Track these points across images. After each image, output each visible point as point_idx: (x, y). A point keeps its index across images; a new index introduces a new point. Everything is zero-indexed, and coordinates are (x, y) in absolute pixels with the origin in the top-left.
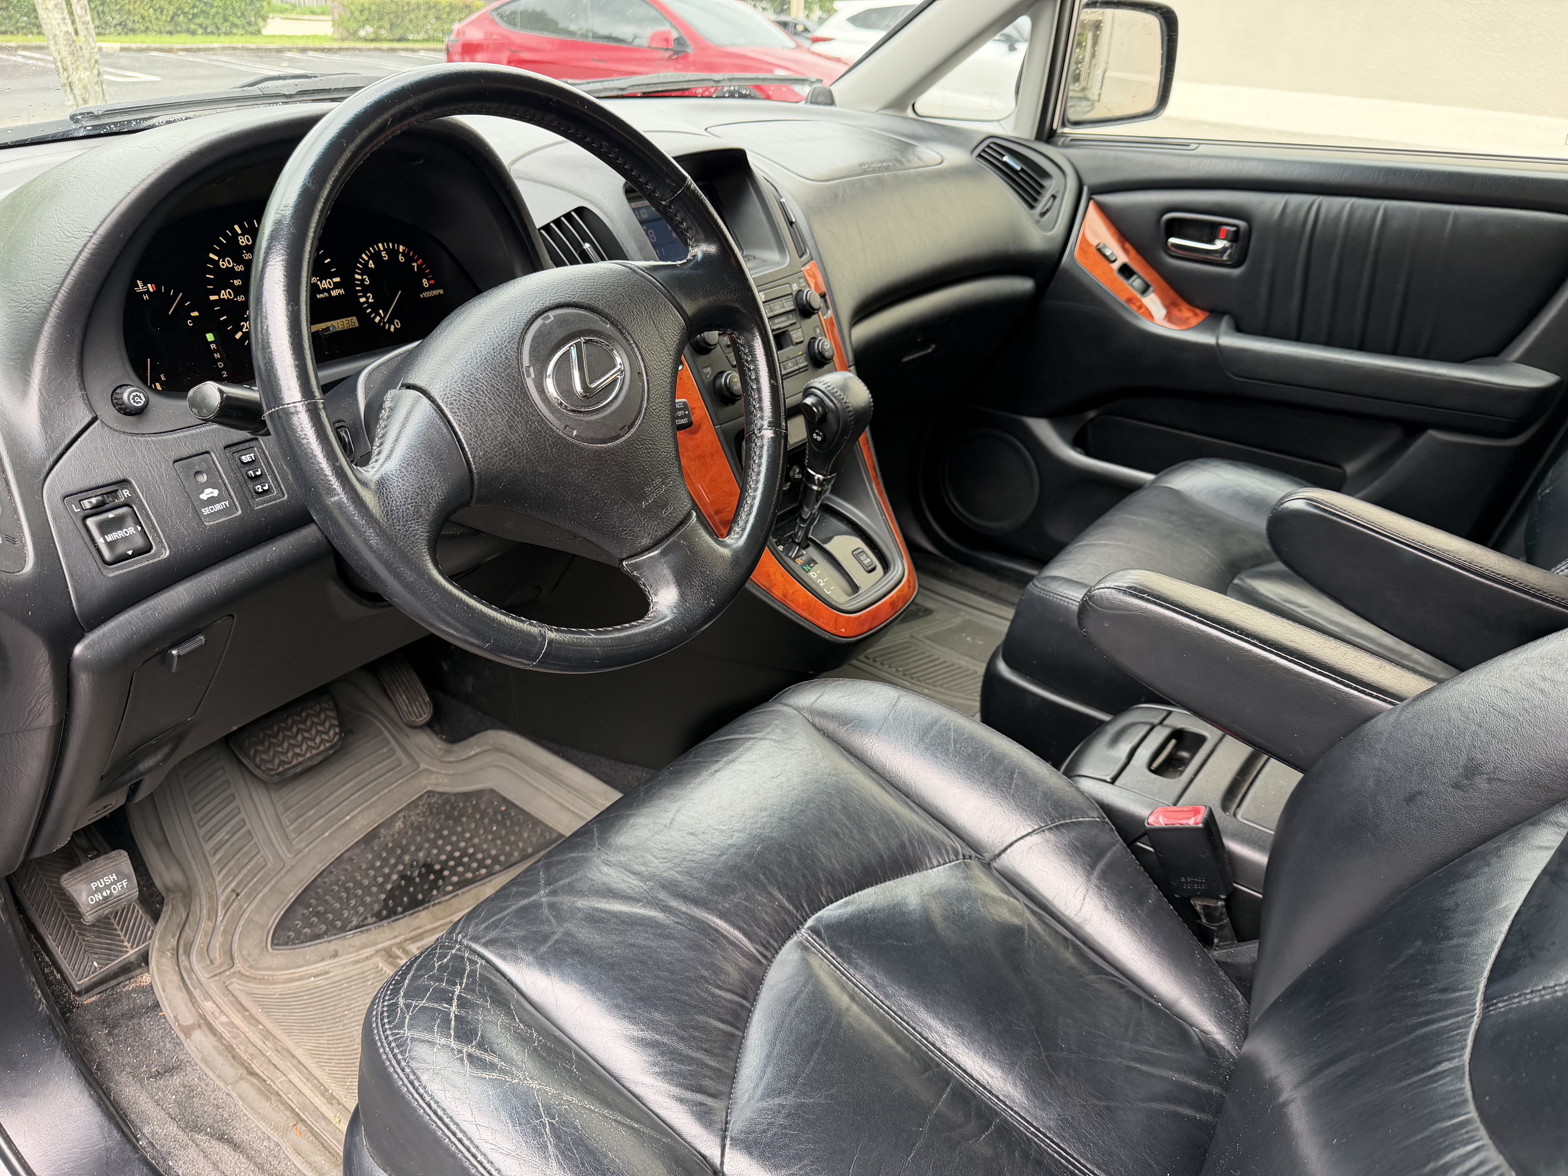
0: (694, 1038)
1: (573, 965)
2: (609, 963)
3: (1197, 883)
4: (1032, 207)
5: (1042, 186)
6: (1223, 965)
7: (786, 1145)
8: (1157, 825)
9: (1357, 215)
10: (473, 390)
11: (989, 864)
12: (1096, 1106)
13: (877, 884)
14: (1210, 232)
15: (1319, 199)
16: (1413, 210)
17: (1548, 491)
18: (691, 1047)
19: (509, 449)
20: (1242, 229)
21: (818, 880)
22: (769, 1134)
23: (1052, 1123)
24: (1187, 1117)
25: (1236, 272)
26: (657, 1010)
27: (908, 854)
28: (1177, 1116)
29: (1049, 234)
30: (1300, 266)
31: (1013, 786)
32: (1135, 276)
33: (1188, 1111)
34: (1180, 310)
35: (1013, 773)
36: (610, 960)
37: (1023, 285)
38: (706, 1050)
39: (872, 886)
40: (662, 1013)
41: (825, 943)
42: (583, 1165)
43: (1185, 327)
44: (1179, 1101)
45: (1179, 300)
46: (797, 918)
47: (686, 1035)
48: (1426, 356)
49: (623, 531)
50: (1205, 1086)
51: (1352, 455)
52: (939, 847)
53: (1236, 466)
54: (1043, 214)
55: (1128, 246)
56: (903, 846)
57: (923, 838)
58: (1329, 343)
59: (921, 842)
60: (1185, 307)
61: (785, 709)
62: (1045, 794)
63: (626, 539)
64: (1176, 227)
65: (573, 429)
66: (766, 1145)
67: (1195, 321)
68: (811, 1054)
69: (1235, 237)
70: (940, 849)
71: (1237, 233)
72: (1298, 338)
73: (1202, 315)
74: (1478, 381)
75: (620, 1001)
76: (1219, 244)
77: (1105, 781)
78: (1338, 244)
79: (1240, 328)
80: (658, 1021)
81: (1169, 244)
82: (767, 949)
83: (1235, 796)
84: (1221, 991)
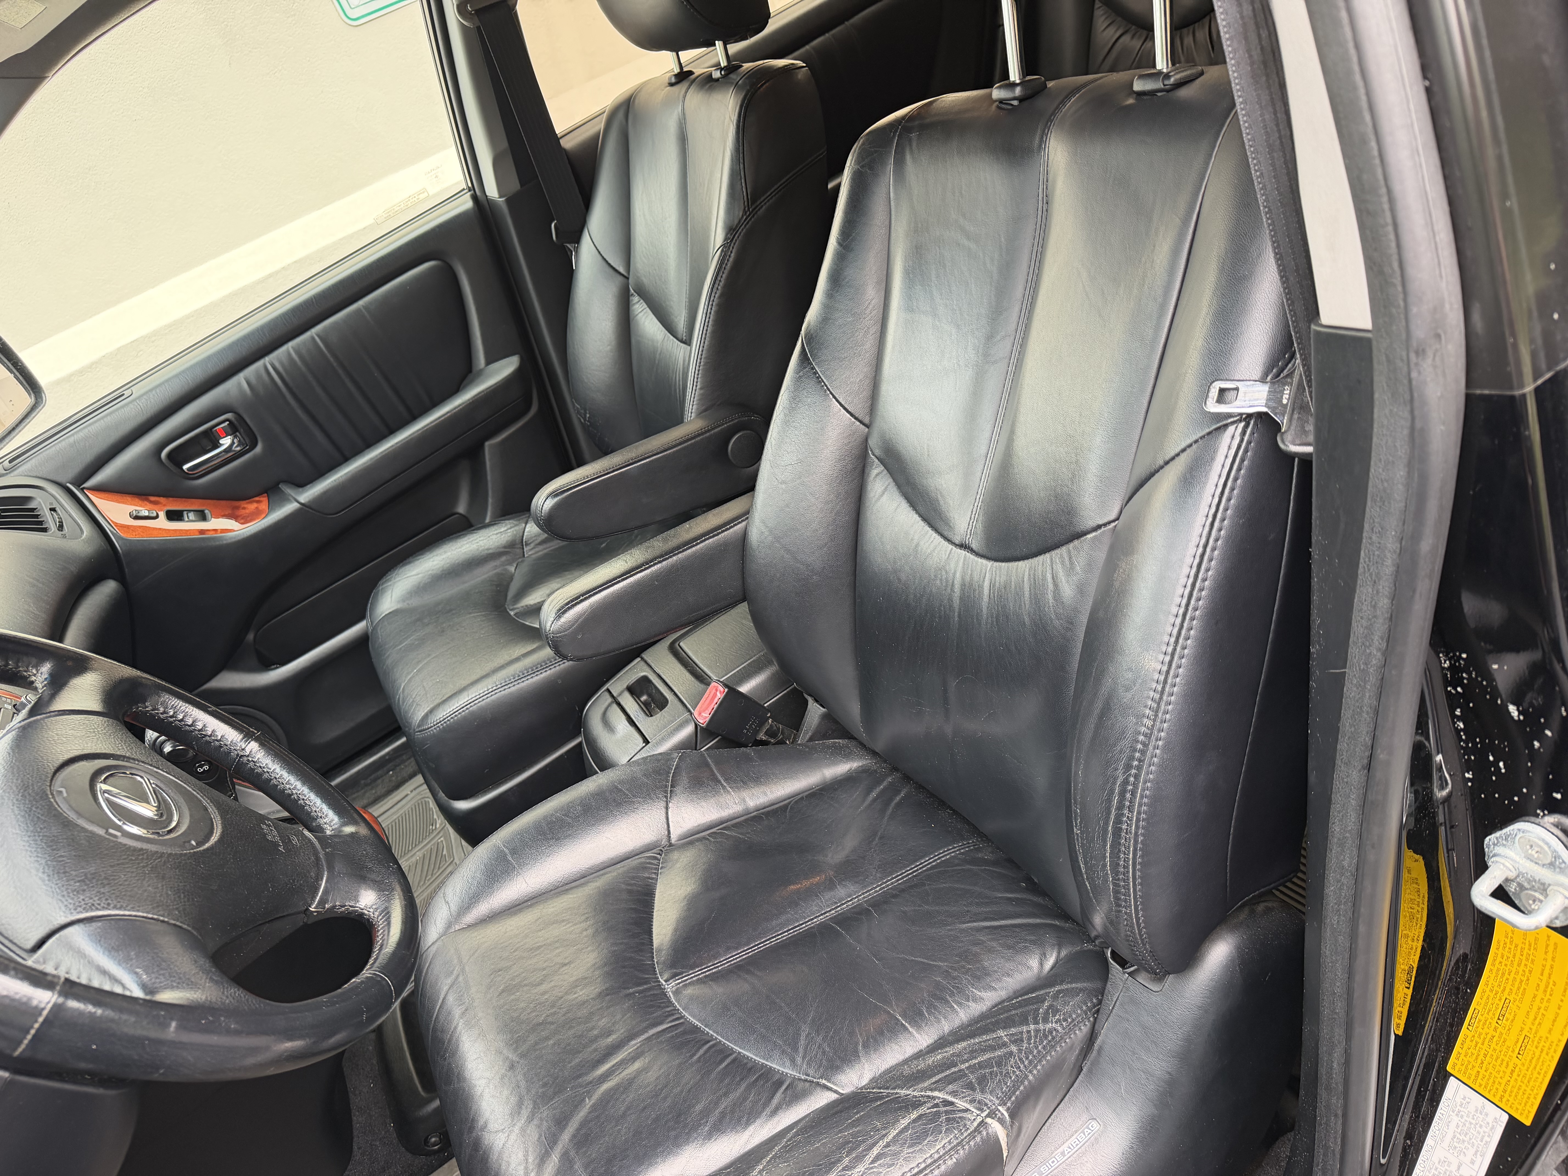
0: (729, 1085)
1: (621, 1167)
2: (634, 1135)
3: (752, 724)
4: (45, 530)
5: (33, 510)
6: (811, 739)
7: (840, 1039)
8: (708, 719)
9: (304, 352)
10: (105, 882)
11: (671, 845)
12: (877, 844)
13: (652, 922)
14: (210, 440)
15: (267, 360)
16: (336, 323)
17: (588, 415)
18: (735, 1089)
19: (183, 893)
20: (233, 419)
21: (631, 958)
22: (827, 1049)
23: (878, 875)
24: (900, 800)
25: (259, 449)
26: (694, 1106)
27: (638, 891)
28: (899, 805)
29: (84, 536)
30: (300, 412)
31: (627, 792)
32: (185, 513)
33: (898, 798)
34: (244, 508)
35: (616, 787)
36: (631, 1134)
37: (108, 589)
38: (742, 1079)
39: (652, 925)
40: (698, 1102)
41: (686, 972)
42: (821, 1165)
43: (263, 516)
44: (891, 800)
45: (236, 503)
46: (655, 986)
47: (724, 1090)
48: (435, 404)
49: (294, 881)
50: (885, 783)
51: (455, 500)
52: (643, 867)
53: (410, 563)
54: (61, 527)
55: (152, 498)
56: (630, 892)
57: (630, 875)
58: (369, 445)
59: (633, 878)
60: (243, 504)
61: (433, 949)
62: (645, 775)
63: (301, 885)
64: (178, 457)
65: (189, 842)
66: (835, 1053)
67: (264, 506)
68: (775, 1003)
69: (233, 429)
70: (646, 868)
71: (231, 423)
72: (346, 459)
73: (264, 499)
74: (483, 391)
75: (673, 1133)
76: (226, 442)
77: (644, 747)
78: (310, 378)
79: (302, 484)
80: (704, 1107)
81: (186, 471)
82: (673, 1015)
83: (702, 676)
84: (829, 747)
